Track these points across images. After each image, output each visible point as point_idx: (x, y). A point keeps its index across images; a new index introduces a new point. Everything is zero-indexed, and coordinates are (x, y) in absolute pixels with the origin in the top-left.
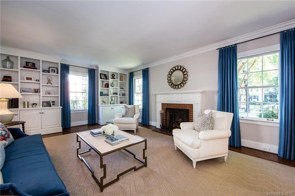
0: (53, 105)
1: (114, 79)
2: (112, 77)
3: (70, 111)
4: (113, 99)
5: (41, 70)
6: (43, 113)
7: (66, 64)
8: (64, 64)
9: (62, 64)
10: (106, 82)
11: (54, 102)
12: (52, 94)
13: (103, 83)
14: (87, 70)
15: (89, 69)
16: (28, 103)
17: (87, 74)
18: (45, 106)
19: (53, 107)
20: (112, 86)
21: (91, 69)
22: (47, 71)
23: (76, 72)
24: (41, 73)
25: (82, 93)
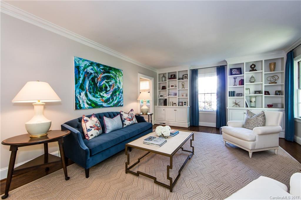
0: (185, 105)
1: (256, 70)
2: (251, 69)
3: (199, 111)
4: (253, 100)
5: (177, 79)
6: (176, 110)
7: (195, 69)
8: (194, 70)
9: (192, 70)
10: (239, 77)
11: (186, 102)
12: (185, 96)
13: (235, 80)
14: (216, 68)
15: (217, 68)
16: (172, 102)
17: (215, 73)
18: (180, 106)
19: (184, 106)
20: (251, 82)
21: (220, 66)
22: (181, 78)
23: (205, 74)
24: (177, 81)
25: (210, 94)
